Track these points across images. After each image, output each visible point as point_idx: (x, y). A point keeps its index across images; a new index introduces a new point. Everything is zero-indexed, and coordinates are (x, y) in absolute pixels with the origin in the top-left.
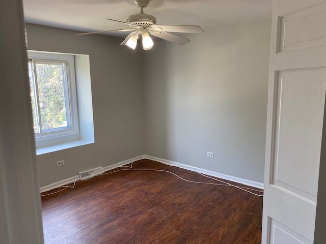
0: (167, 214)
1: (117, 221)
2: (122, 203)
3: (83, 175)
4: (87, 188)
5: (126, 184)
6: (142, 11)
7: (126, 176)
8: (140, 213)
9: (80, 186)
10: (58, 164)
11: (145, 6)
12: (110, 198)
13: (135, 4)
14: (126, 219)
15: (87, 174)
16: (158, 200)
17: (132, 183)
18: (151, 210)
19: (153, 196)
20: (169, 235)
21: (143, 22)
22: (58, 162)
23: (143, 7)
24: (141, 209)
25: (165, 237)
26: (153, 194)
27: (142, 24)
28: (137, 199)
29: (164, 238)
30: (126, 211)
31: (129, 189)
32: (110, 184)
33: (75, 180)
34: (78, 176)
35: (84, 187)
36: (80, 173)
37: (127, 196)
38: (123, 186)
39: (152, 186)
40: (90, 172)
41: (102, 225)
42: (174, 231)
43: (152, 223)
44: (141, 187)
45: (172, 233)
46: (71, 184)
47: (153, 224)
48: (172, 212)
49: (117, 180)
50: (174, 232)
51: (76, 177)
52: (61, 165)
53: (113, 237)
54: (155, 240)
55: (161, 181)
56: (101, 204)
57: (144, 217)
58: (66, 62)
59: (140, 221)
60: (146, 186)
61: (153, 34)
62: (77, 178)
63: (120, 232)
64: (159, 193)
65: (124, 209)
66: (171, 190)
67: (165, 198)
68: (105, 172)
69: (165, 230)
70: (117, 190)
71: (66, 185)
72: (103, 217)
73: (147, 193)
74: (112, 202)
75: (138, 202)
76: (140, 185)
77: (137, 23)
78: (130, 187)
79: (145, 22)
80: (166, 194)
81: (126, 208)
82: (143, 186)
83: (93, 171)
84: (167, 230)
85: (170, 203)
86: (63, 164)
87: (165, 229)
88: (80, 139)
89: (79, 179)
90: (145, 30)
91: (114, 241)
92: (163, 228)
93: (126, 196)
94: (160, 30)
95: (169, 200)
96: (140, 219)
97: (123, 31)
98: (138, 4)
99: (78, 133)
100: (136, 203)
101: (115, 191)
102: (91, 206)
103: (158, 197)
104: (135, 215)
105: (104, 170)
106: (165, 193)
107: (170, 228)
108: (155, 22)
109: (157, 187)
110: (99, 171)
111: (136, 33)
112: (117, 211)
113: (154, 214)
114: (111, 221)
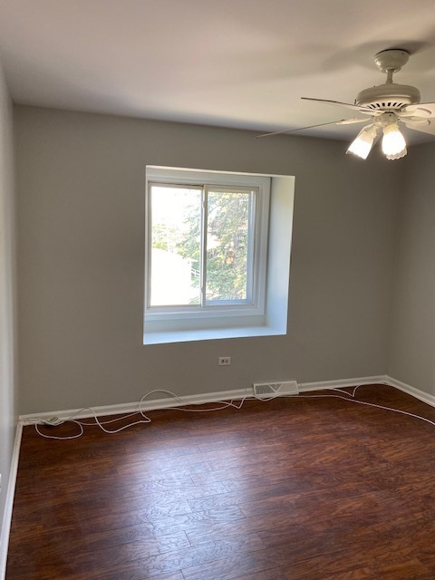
0: (405, 516)
1: (298, 496)
2: (317, 461)
3: (260, 390)
4: (261, 414)
5: (334, 427)
6: (390, 80)
7: (340, 410)
8: (349, 493)
9: (251, 408)
10: (220, 361)
11: (398, 68)
12: (296, 447)
13: (376, 68)
14: (314, 498)
15: (268, 390)
16: (393, 479)
17: (345, 427)
18: (372, 495)
19: (384, 465)
20: (401, 566)
21: (386, 102)
22: (221, 358)
23: (393, 70)
24: (351, 486)
25: (389, 568)
26: (384, 461)
27: (386, 106)
28: (348, 463)
29: (386, 569)
30: (319, 480)
31: (338, 437)
32: (302, 418)
33: (244, 397)
34: (251, 389)
35: (257, 411)
36: (255, 385)
37: (331, 450)
38: (327, 428)
39: (385, 445)
40: (273, 386)
41: (267, 494)
42: (414, 562)
43: (367, 524)
44: (362, 441)
45: (408, 563)
46: (237, 402)
47: (370, 527)
48: (419, 516)
49: (318, 413)
50: (412, 562)
51: (248, 390)
52: (224, 364)
53: (282, 526)
54: (365, 565)
55: (409, 440)
56: (278, 451)
57: (353, 504)
58: (257, 189)
59: (344, 512)
60: (374, 441)
61: (412, 125)
62: (249, 393)
63: (297, 520)
64: (398, 464)
65: (316, 475)
66: (429, 465)
67: (409, 478)
68: (301, 393)
69: (392, 551)
70: (314, 433)
71: (229, 401)
72: (275, 479)
73: (372, 457)
74: (299, 455)
75: (349, 470)
76: (363, 434)
77: (375, 103)
78: (340, 433)
79: (393, 102)
80: (415, 471)
81: (322, 475)
82: (368, 439)
83: (279, 385)
84: (398, 553)
85: (419, 493)
86: (229, 363)
87: (394, 547)
88: (264, 324)
89: (252, 396)
90: (391, 119)
91: (280, 536)
92: (390, 544)
93: (328, 449)
94: (426, 115)
95: (420, 486)
96: (344, 507)
97: (344, 123)
98: (382, 66)
99: (262, 313)
100: (344, 471)
101: (309, 434)
102: (259, 451)
103: (395, 472)
104: (335, 495)
105: (299, 388)
106: (412, 467)
107: (406, 551)
108: (415, 99)
109: (397, 450)
110: (289, 388)
111: (372, 127)
112: (303, 476)
113: (376, 505)
114: (287, 491)
